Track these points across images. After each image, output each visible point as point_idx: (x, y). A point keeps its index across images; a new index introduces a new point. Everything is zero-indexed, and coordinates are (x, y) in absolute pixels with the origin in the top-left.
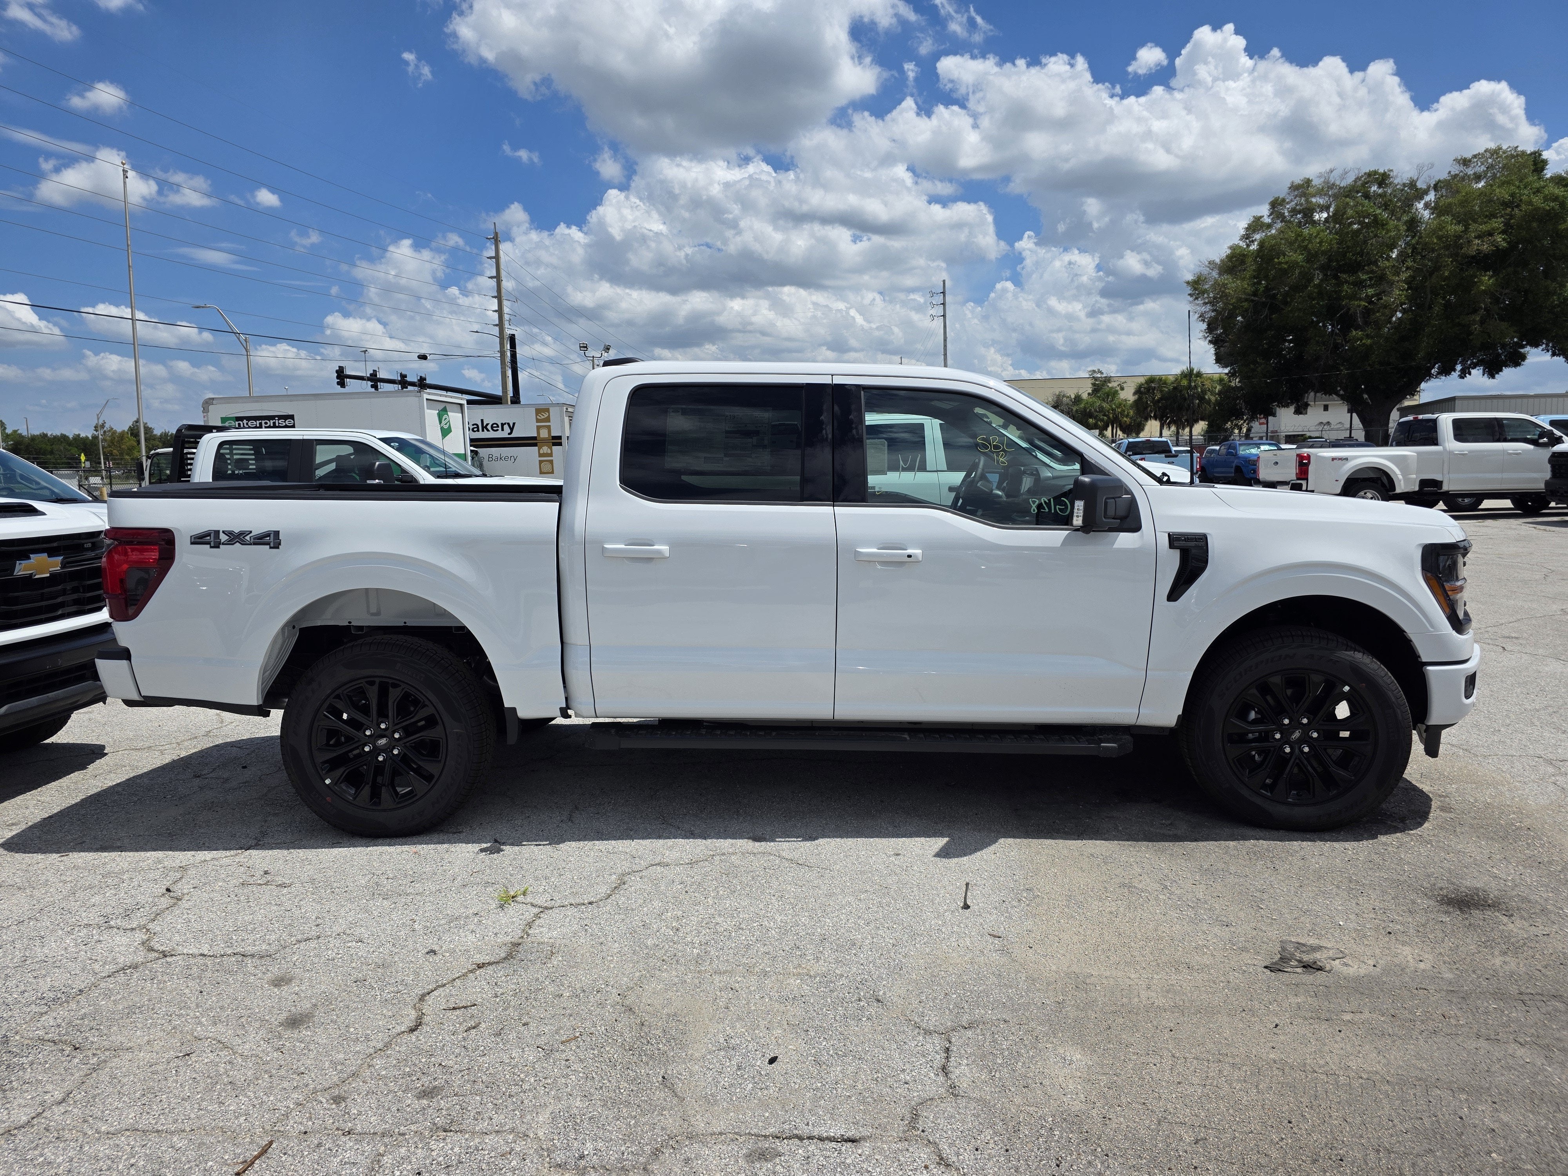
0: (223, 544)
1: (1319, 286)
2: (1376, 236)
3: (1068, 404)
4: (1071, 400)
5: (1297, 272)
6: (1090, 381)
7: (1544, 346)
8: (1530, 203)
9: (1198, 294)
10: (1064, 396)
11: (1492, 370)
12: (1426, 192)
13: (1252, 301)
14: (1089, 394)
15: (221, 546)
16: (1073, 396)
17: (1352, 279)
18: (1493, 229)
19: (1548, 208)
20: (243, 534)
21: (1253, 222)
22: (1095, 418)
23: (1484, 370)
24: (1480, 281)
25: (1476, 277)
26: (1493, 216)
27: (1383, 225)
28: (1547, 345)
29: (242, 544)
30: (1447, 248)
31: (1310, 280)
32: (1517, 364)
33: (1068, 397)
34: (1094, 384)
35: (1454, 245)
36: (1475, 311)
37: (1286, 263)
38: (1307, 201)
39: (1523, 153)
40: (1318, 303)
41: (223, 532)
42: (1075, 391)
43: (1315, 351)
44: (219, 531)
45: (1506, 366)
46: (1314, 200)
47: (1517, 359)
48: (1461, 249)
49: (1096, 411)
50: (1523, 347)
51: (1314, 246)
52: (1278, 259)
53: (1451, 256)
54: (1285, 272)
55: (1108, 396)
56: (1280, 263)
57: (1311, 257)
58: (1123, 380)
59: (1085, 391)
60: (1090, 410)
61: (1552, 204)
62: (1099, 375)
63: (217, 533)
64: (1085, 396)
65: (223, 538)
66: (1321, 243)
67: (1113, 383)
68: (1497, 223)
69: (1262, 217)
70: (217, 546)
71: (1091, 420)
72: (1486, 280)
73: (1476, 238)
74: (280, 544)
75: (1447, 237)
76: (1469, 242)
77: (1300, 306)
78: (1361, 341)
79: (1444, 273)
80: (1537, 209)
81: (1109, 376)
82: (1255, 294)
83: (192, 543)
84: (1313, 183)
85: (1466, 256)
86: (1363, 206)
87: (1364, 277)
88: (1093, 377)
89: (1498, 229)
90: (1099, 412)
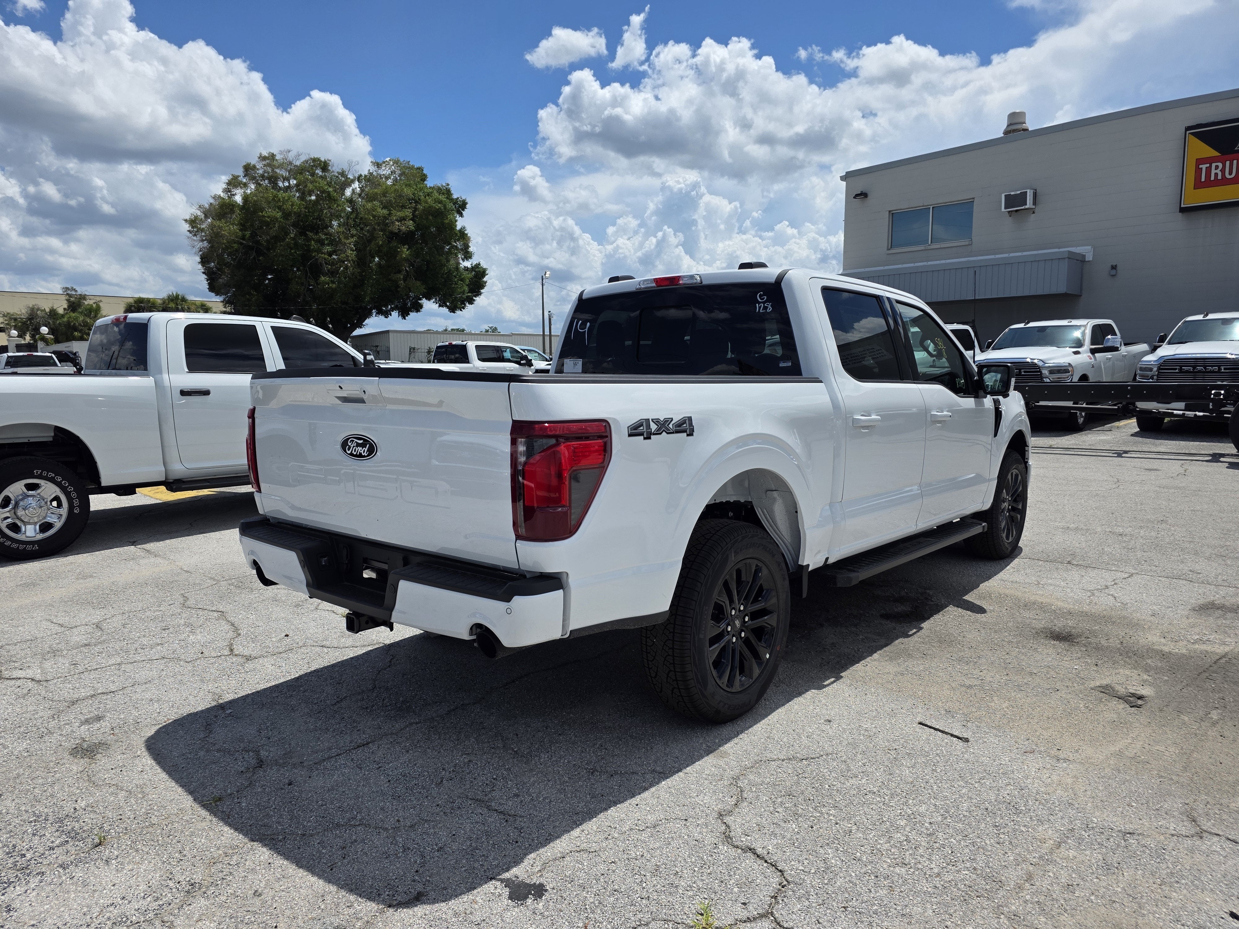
0: (654, 434)
1: (293, 239)
2: (330, 207)
3: (43, 317)
4: (46, 314)
5: (277, 225)
6: (64, 298)
7: (434, 300)
8: (426, 202)
9: (196, 232)
10: (38, 309)
11: (404, 314)
12: (353, 181)
13: (241, 244)
14: (65, 309)
15: (652, 437)
16: (48, 310)
17: (315, 237)
18: (406, 216)
19: (437, 208)
20: (668, 421)
21: (232, 179)
22: (80, 331)
23: (399, 313)
24: (402, 251)
25: (399, 248)
26: (403, 207)
27: (334, 200)
28: (436, 299)
29: (668, 433)
30: (379, 224)
31: (287, 234)
32: (418, 311)
33: (42, 311)
34: (68, 300)
35: (384, 223)
36: (399, 272)
37: (269, 217)
38: (273, 170)
39: (413, 166)
40: (295, 252)
41: (652, 420)
42: (50, 306)
43: (297, 289)
44: (649, 419)
45: (411, 311)
46: (278, 171)
47: (418, 308)
48: (389, 227)
49: (80, 325)
50: (420, 299)
51: (287, 206)
52: (262, 213)
53: (382, 230)
54: (268, 224)
55: (90, 312)
56: (264, 216)
57: (286, 215)
58: (98, 299)
59: (61, 306)
60: (74, 324)
61: (439, 205)
62: (73, 293)
63: (647, 420)
64: (61, 311)
65: (653, 427)
66: (292, 205)
67: (88, 301)
68: (408, 213)
69: (238, 176)
70: (648, 438)
71: (76, 333)
72: (405, 252)
73: (397, 220)
74: (693, 431)
75: (379, 217)
76: (393, 223)
77: (283, 253)
78: (328, 285)
79: (379, 242)
80: (430, 207)
81: (83, 294)
82: (243, 238)
83: (630, 435)
84: (277, 158)
85: (392, 233)
86: (319, 183)
87: (323, 237)
88: (68, 294)
89: (409, 217)
90: (84, 326)
